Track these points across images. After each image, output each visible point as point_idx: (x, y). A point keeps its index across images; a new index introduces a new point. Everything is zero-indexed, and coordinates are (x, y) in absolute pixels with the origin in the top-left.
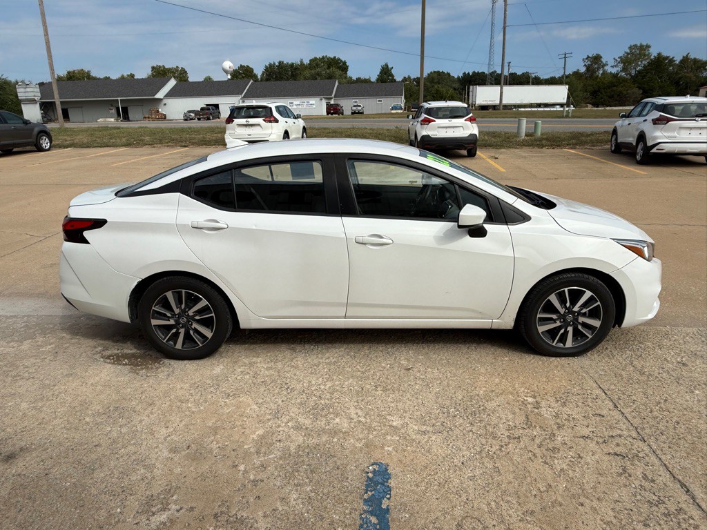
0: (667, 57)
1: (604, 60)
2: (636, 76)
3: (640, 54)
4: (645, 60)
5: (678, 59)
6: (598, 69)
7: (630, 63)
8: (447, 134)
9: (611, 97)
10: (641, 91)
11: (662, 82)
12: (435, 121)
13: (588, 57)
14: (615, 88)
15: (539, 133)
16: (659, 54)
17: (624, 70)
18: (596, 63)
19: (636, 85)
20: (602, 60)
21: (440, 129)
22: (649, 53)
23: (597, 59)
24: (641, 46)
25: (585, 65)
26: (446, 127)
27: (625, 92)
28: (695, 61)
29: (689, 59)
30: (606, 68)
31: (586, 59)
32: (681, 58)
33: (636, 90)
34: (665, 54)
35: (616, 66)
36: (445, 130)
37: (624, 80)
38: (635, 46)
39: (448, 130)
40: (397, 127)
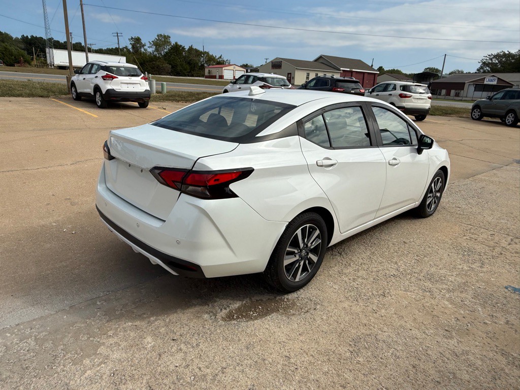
0: (181, 46)
1: (143, 42)
2: (165, 56)
3: (165, 41)
4: (168, 46)
5: (187, 48)
6: (140, 48)
7: (160, 46)
8: (128, 89)
9: (153, 68)
10: (170, 66)
11: (180, 61)
12: (117, 78)
13: (132, 38)
14: (154, 62)
15: (165, 91)
16: (176, 43)
17: (157, 50)
18: (138, 43)
19: (167, 62)
20: (142, 41)
21: (123, 85)
22: (170, 42)
23: (138, 40)
24: (165, 36)
25: (131, 44)
26: (127, 83)
27: (161, 66)
28: (197, 51)
29: (192, 49)
30: (145, 47)
31: (131, 39)
32: (188, 47)
33: (167, 65)
34: (179, 43)
35: (151, 47)
36: (126, 85)
37: (159, 57)
38: (161, 35)
39: (129, 85)
40: (29, 80)
